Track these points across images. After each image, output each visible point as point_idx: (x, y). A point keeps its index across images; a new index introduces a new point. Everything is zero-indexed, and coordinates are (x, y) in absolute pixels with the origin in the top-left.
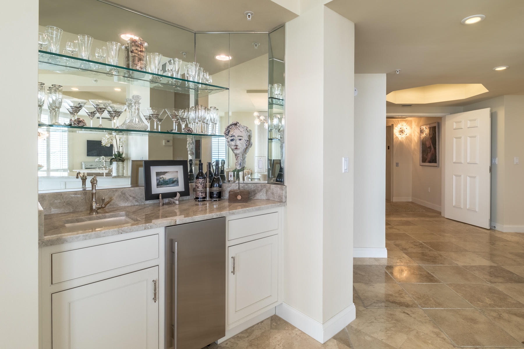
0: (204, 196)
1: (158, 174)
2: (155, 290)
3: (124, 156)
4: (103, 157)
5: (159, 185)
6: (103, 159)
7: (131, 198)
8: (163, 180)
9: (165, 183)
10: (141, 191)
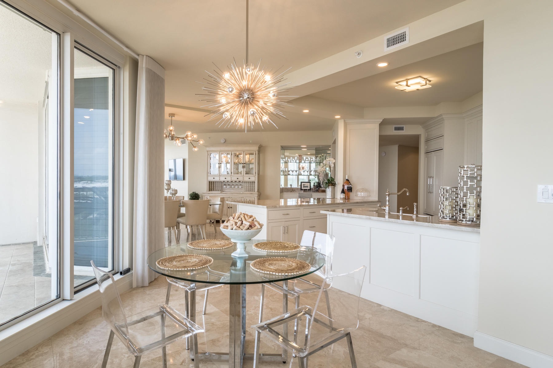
1: (303, 185)
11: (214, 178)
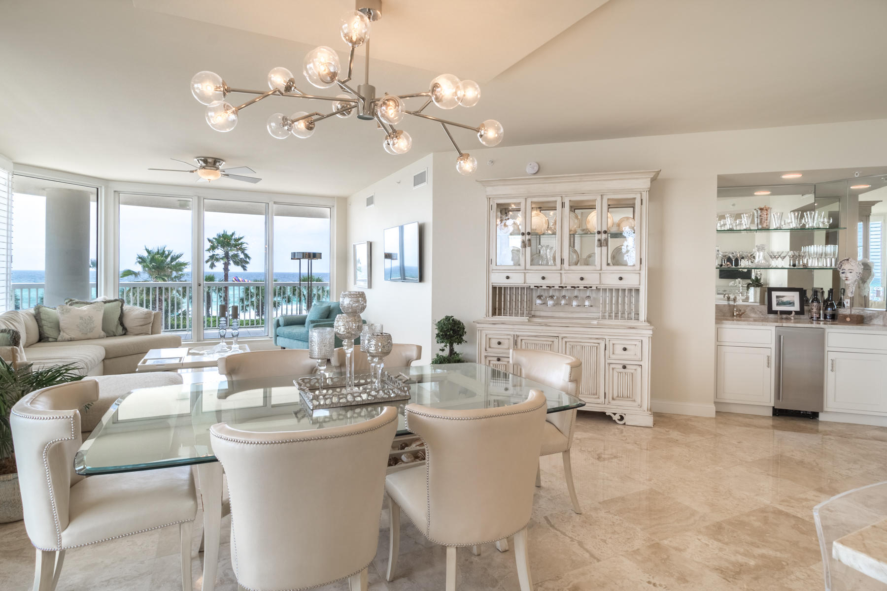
0: (818, 316)
1: (777, 297)
2: (768, 361)
3: (762, 281)
4: (739, 279)
5: (778, 304)
6: (740, 283)
7: (758, 312)
8: (782, 301)
9: (784, 304)
10: (765, 308)
11: (508, 278)
